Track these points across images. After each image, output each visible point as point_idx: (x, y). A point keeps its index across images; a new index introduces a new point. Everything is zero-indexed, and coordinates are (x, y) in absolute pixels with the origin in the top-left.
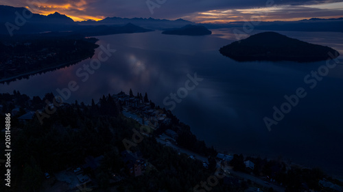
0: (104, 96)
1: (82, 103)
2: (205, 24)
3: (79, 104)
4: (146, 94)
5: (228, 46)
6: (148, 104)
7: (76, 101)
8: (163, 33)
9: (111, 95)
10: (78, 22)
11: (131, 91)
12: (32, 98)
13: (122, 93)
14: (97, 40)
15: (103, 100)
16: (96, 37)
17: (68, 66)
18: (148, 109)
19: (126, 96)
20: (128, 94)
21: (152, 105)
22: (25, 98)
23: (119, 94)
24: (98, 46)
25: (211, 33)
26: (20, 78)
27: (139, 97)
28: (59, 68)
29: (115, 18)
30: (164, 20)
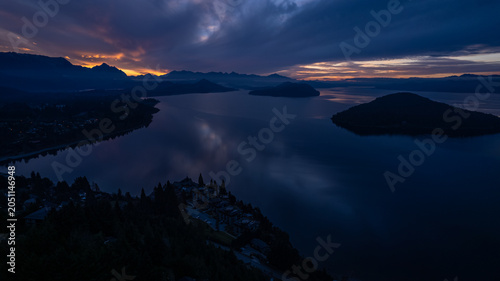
0: (160, 185)
1: (128, 194)
2: (310, 81)
3: (124, 194)
4: (223, 182)
5: (344, 112)
6: (226, 197)
7: (120, 191)
8: (250, 93)
9: (172, 182)
10: (132, 77)
11: (201, 177)
12: (55, 184)
13: (187, 179)
14: (157, 102)
15: (158, 190)
16: (156, 98)
17: (113, 138)
18: (225, 205)
19: (193, 185)
20: (197, 182)
21: (232, 199)
22: (47, 182)
23: (183, 181)
24: (157, 110)
25: (318, 94)
26: (44, 154)
27: (213, 186)
29: (184, 72)
30: (253, 76)
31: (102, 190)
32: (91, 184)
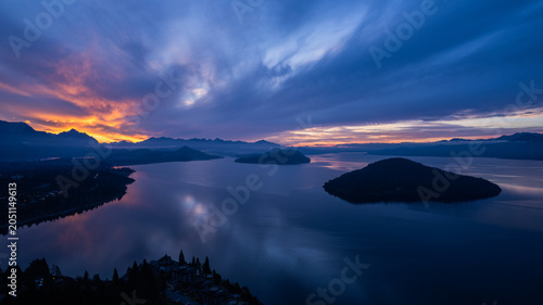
0: (135, 263)
1: (97, 277)
2: (300, 148)
3: (91, 277)
4: (207, 259)
6: (210, 276)
7: (86, 274)
8: (236, 161)
9: (148, 261)
10: (105, 144)
11: (181, 256)
13: (166, 258)
14: (131, 171)
15: (133, 271)
16: (131, 167)
17: (80, 212)
18: (210, 286)
19: (173, 263)
20: (177, 260)
23: (161, 260)
24: (132, 181)
25: (308, 160)
27: (195, 264)
28: (63, 216)
29: (163, 138)
30: (239, 142)
31: (64, 274)
32: (50, 267)
